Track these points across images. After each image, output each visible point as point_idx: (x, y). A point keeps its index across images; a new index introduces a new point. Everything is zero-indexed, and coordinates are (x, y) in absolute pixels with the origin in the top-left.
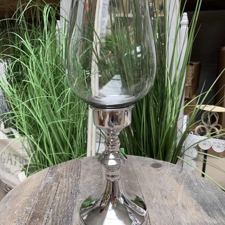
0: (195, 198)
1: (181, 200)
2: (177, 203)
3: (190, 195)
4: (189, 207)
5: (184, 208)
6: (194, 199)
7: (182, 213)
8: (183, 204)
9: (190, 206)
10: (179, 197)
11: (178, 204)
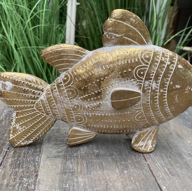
0: (190, 126)
1: (174, 128)
2: (170, 132)
3: (183, 124)
4: (185, 136)
5: (180, 137)
6: (189, 128)
7: (179, 143)
8: (178, 133)
9: (187, 135)
10: (171, 126)
11: (173, 134)
